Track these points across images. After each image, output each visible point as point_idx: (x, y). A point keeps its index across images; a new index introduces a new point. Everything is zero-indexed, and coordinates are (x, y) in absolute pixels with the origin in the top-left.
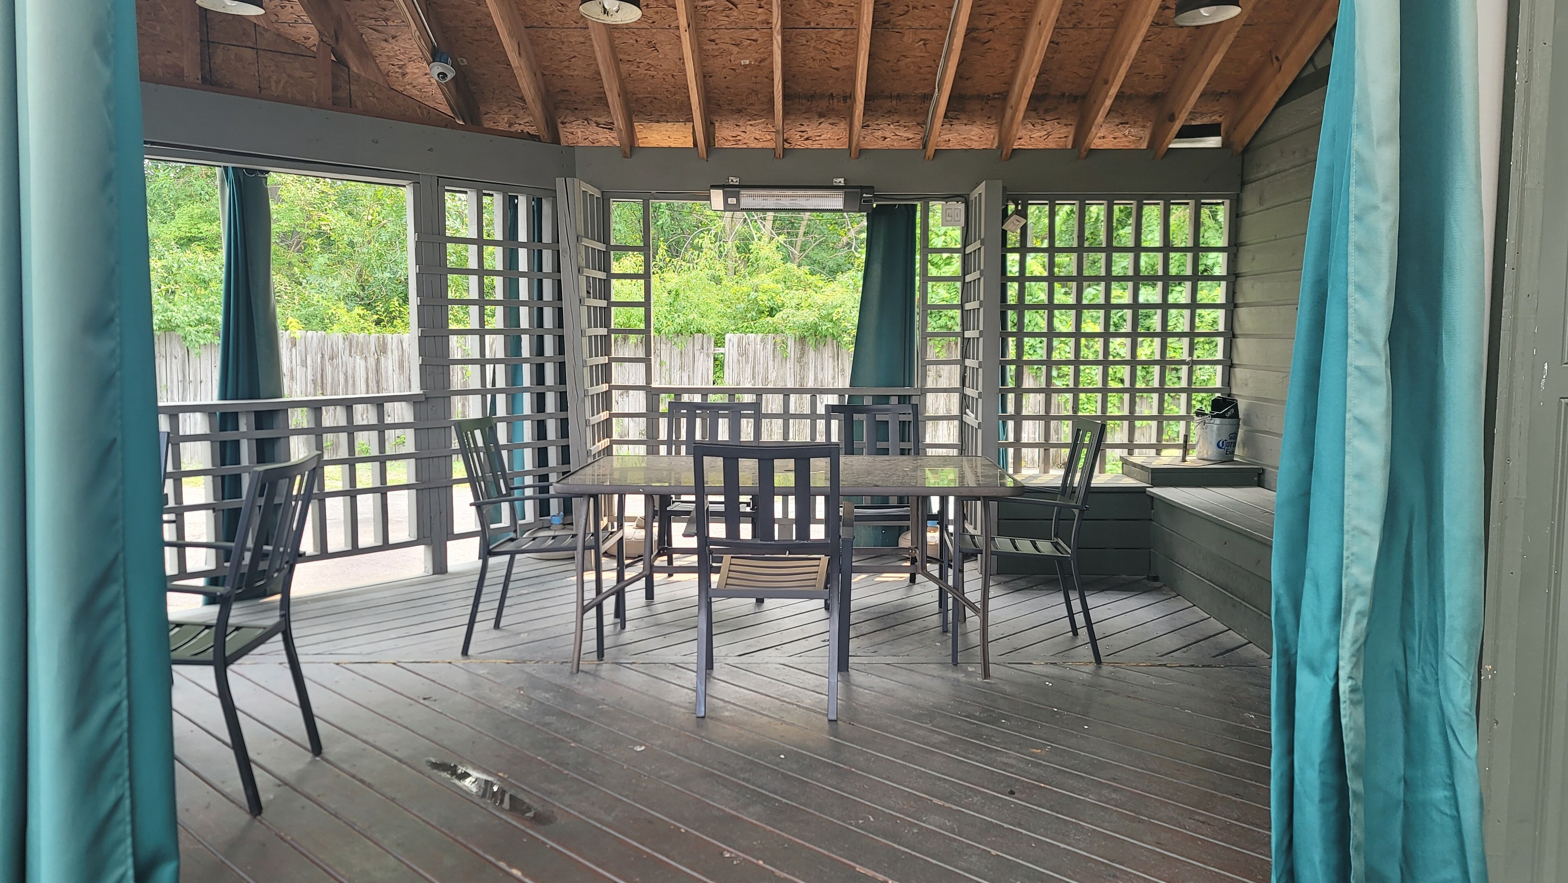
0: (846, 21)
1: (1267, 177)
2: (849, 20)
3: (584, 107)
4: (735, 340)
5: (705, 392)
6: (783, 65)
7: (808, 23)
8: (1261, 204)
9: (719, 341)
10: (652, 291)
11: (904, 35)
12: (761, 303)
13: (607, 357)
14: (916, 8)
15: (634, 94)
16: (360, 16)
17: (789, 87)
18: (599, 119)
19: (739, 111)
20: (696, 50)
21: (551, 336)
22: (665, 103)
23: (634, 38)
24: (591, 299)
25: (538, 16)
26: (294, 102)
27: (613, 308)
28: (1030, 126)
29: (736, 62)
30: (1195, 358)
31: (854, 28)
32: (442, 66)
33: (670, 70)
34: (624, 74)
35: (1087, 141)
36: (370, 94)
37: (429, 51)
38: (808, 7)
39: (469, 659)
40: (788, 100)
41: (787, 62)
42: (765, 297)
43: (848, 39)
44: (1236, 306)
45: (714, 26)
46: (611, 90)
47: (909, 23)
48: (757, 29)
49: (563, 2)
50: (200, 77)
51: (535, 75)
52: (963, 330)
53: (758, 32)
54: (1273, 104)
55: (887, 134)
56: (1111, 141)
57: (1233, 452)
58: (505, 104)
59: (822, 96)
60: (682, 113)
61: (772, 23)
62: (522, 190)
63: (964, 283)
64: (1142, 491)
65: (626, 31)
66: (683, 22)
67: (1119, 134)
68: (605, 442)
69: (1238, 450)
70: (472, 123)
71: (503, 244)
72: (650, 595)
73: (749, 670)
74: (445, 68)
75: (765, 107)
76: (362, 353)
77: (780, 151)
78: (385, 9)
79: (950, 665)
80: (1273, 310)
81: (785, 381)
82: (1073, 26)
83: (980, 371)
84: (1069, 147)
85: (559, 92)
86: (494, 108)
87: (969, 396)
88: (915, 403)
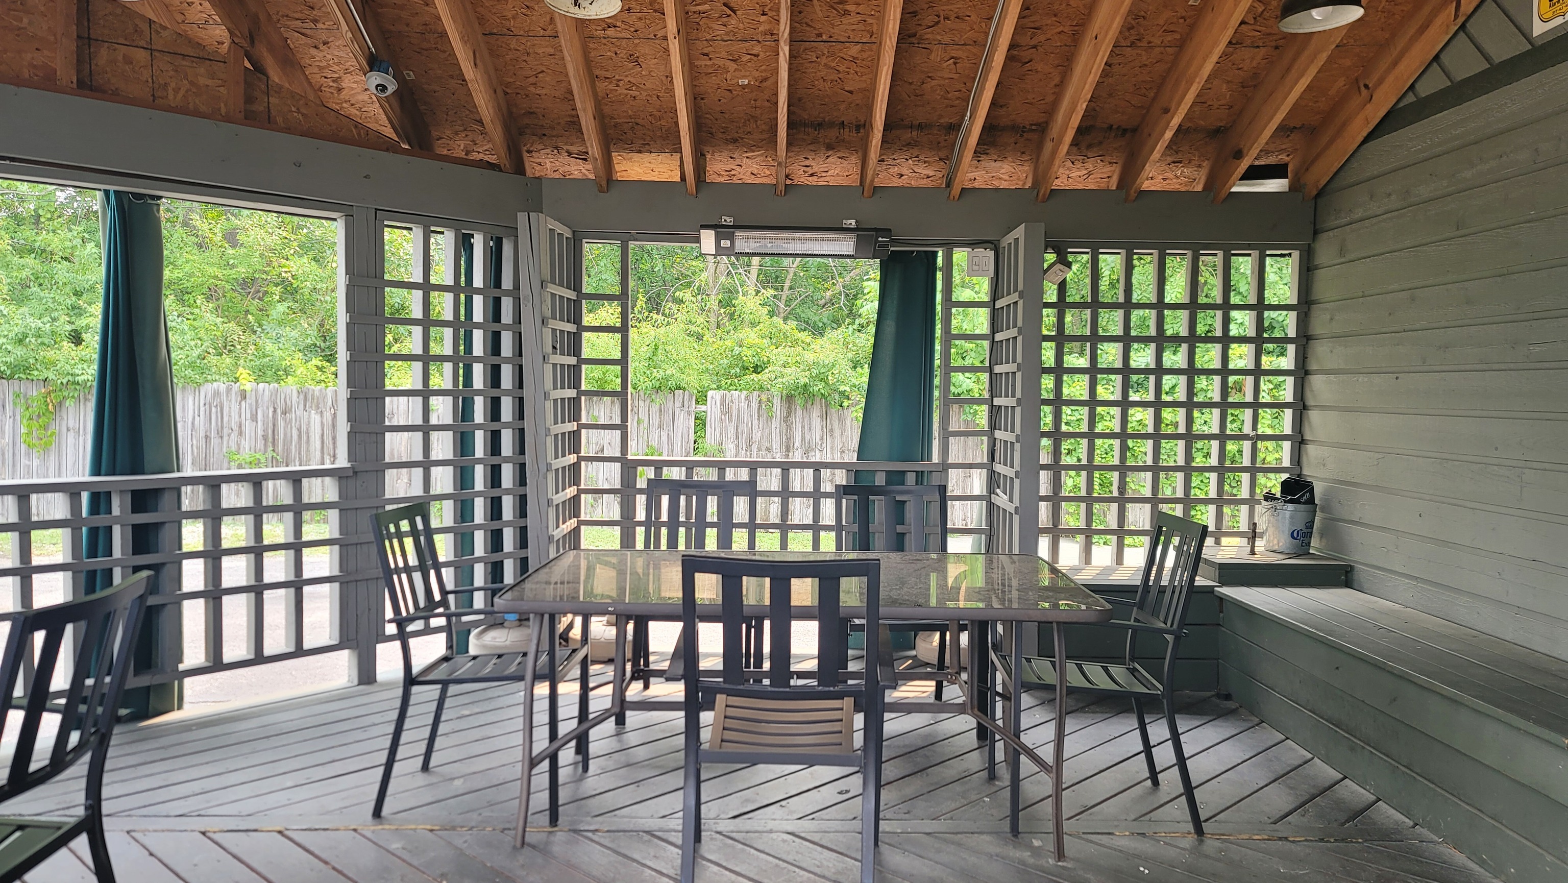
0: (864, 33)
1: (1351, 224)
2: (868, 31)
3: (555, 133)
4: (718, 398)
5: (690, 466)
6: (789, 86)
7: (820, 35)
8: (1342, 255)
9: (702, 398)
10: (630, 346)
11: (932, 51)
12: (745, 358)
13: (575, 423)
14: (948, 19)
15: (612, 118)
16: (283, 16)
17: (794, 113)
18: (571, 148)
19: (735, 141)
20: (687, 64)
21: (511, 398)
22: (649, 130)
23: (613, 49)
24: (558, 356)
25: (498, 21)
26: (197, 113)
27: (584, 367)
28: (1069, 164)
29: (733, 82)
30: (1260, 432)
31: (874, 43)
32: (383, 77)
33: (655, 90)
34: (600, 94)
35: (1138, 182)
36: (293, 109)
37: (365, 58)
38: (820, 14)
39: (381, 824)
40: (793, 129)
41: (792, 83)
42: (749, 353)
43: (865, 55)
44: (1307, 373)
45: (709, 37)
46: (584, 110)
47: (939, 37)
48: (759, 42)
49: (528, 4)
50: (75, 81)
51: (495, 91)
52: (992, 397)
53: (761, 46)
54: (1360, 139)
55: (905, 171)
56: (1160, 183)
57: (1310, 543)
58: (462, 128)
59: (831, 125)
60: (670, 142)
61: (778, 34)
62: (478, 227)
63: (993, 342)
64: (1209, 591)
65: (604, 41)
66: (672, 25)
67: (1169, 175)
68: (572, 523)
69: (1315, 542)
70: (421, 148)
71: (454, 289)
72: (621, 721)
73: (747, 843)
74: (385, 78)
75: (765, 136)
76: (318, 407)
77: (781, 187)
78: (313, 8)
79: (1010, 835)
80: (1361, 378)
81: (770, 442)
82: (1132, 45)
83: (1017, 446)
84: (1114, 188)
85: (524, 114)
86: (448, 132)
87: (999, 474)
88: (935, 480)
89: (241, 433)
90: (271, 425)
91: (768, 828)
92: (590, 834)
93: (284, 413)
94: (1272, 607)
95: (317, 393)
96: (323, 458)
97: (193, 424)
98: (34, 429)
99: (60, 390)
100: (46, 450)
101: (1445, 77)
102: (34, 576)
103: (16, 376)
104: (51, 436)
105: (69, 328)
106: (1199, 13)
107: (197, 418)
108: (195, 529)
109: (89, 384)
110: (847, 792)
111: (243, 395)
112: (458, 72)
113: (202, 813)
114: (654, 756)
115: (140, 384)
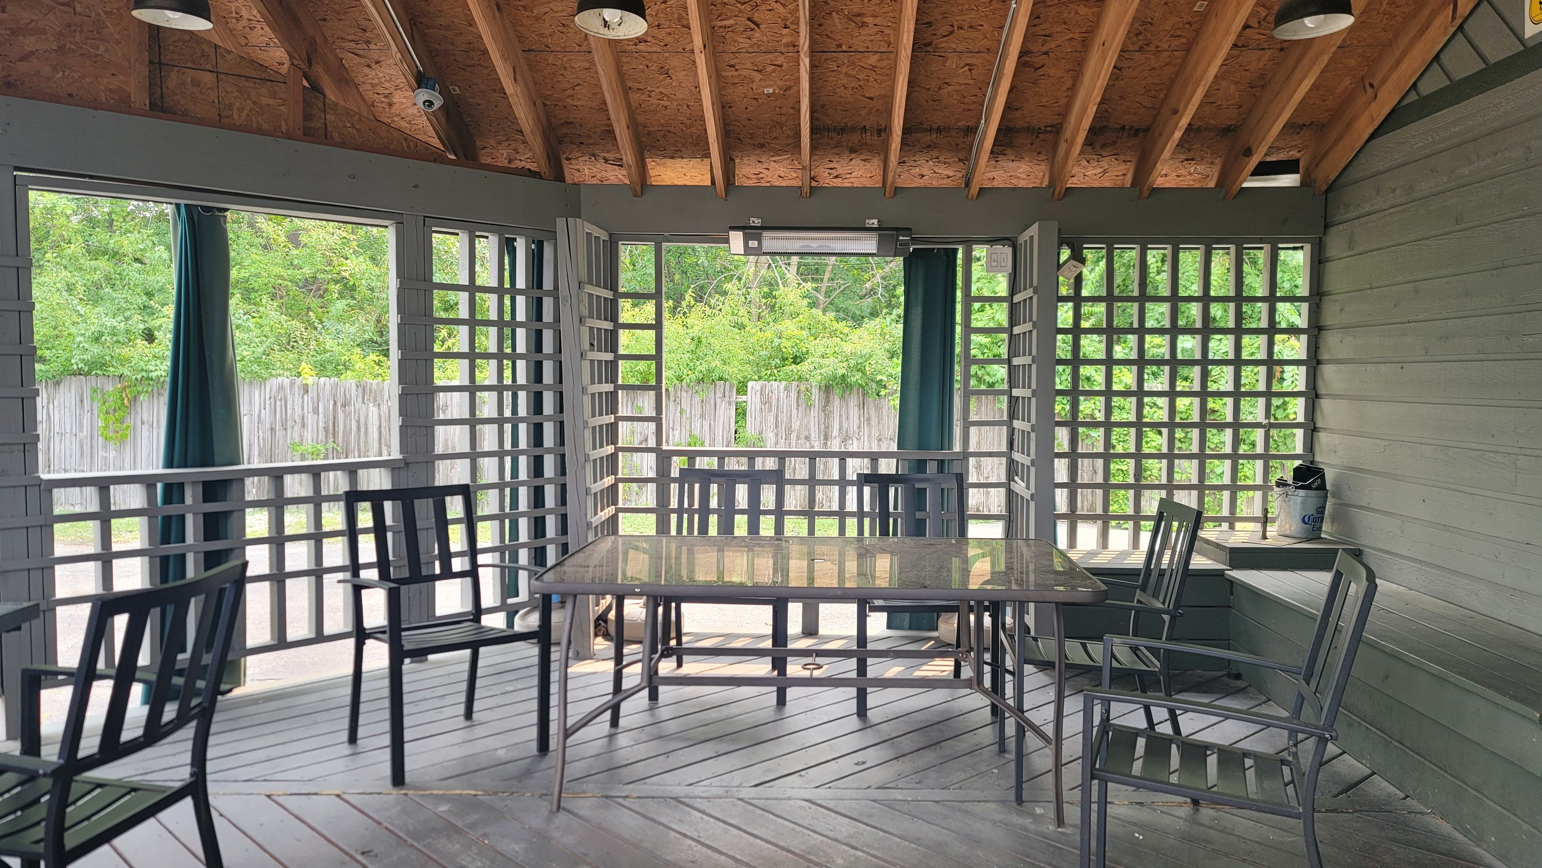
0: (883, 43)
1: (1359, 218)
2: (886, 41)
3: (592, 141)
4: (758, 388)
5: (722, 456)
6: (812, 94)
7: (840, 46)
8: (1350, 248)
9: (742, 389)
10: (664, 341)
11: (947, 59)
12: (784, 350)
13: (613, 416)
14: (962, 28)
15: (645, 127)
16: (338, 38)
17: (818, 119)
18: (607, 155)
19: (762, 146)
20: (714, 75)
21: (552, 393)
22: (680, 137)
23: (644, 63)
24: (595, 353)
25: (537, 38)
26: (260, 131)
27: (620, 362)
28: (1084, 163)
29: (759, 91)
30: (1272, 420)
31: (892, 52)
32: (426, 92)
33: (685, 100)
34: (633, 105)
35: (1150, 180)
36: (348, 125)
37: (413, 76)
38: (839, 27)
40: (816, 134)
41: (815, 91)
42: (788, 344)
43: (884, 63)
44: (1319, 362)
45: (735, 50)
46: (618, 121)
47: (954, 46)
48: (782, 53)
49: (564, 22)
50: (147, 103)
51: (535, 104)
52: (1011, 388)
53: (783, 57)
54: (1366, 136)
55: (925, 172)
56: (1174, 179)
57: (1321, 528)
58: (505, 138)
59: (853, 129)
60: (700, 149)
61: (798, 46)
62: (521, 232)
63: (1011, 336)
64: (1220, 574)
65: (636, 55)
66: (698, 41)
67: (1184, 172)
68: (610, 511)
69: (1326, 527)
70: (466, 157)
71: (499, 291)
72: (654, 696)
73: (766, 808)
74: (432, 95)
75: (791, 141)
76: (375, 400)
77: (806, 190)
78: (365, 31)
79: (1014, 804)
80: (1370, 368)
81: (809, 430)
82: (1141, 49)
83: (1033, 435)
84: (1129, 186)
85: (562, 124)
86: (492, 142)
87: (1018, 462)
88: (956, 468)
89: (303, 426)
90: (331, 417)
91: (787, 796)
92: (621, 800)
93: (344, 405)
94: (1278, 589)
95: (374, 387)
96: (380, 448)
97: (259, 416)
98: (111, 422)
99: (135, 386)
100: (122, 442)
101: (1444, 76)
102: (114, 561)
103: (93, 373)
104: (126, 429)
105: (142, 326)
106: (1204, 18)
107: (263, 411)
108: (262, 517)
109: (162, 379)
110: (864, 763)
111: (306, 389)
112: (500, 86)
113: (268, 778)
114: (684, 729)
115: (210, 383)
